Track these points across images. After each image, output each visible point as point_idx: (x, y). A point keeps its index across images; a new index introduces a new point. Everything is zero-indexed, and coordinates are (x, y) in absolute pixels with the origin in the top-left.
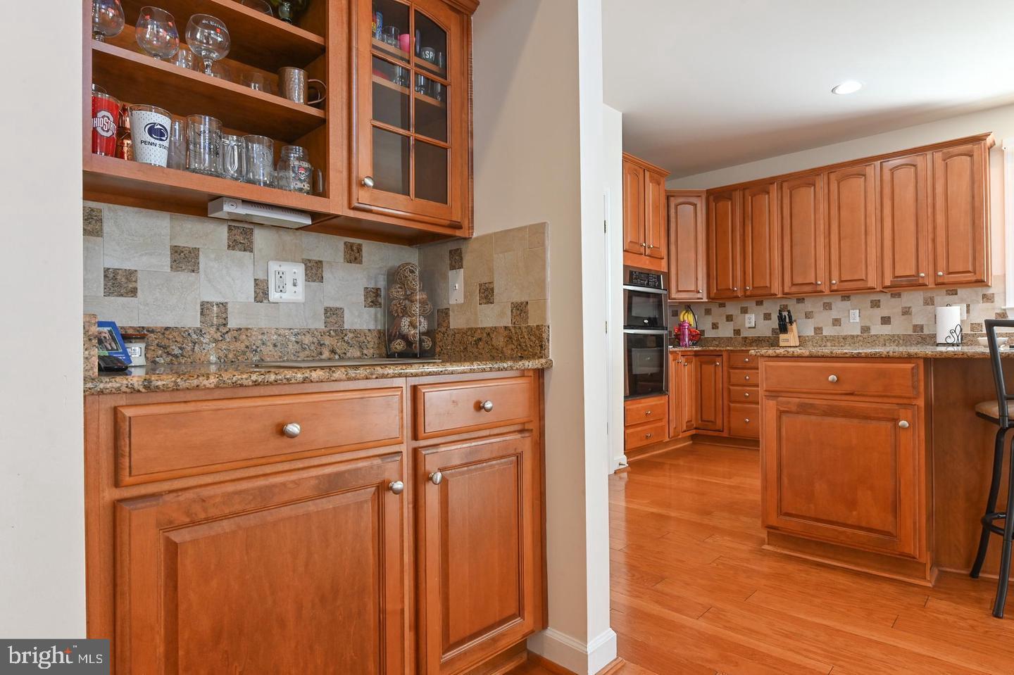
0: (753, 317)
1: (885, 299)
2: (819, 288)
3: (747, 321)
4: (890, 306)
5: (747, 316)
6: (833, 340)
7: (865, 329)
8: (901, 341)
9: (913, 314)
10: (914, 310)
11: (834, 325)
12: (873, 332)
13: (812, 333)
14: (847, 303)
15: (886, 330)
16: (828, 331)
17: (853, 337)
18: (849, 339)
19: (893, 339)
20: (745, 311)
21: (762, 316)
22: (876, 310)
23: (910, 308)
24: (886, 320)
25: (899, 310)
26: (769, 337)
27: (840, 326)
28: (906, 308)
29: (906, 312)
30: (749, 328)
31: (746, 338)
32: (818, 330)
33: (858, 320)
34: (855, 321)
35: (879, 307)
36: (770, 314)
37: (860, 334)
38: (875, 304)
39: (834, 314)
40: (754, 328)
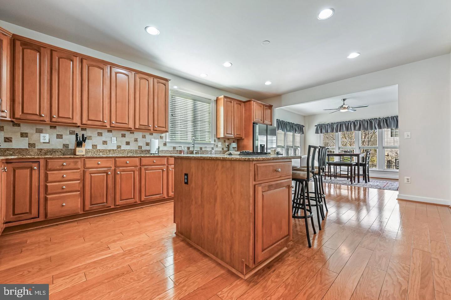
0: (47, 136)
1: (127, 133)
2: (104, 124)
3: (42, 138)
4: (130, 137)
5: (42, 135)
6: (103, 151)
7: (119, 147)
8: (134, 153)
9: (138, 141)
10: (139, 140)
11: (103, 144)
12: (122, 148)
13: (91, 148)
14: (111, 134)
15: (128, 148)
16: (100, 147)
17: (113, 150)
18: (112, 151)
19: (131, 151)
20: (40, 131)
21: (56, 136)
22: (124, 138)
23: (137, 139)
24: (128, 143)
25: (133, 139)
26: (62, 149)
27: (107, 144)
28: (136, 138)
29: (136, 140)
30: (44, 143)
31: (41, 149)
32: (94, 146)
33: (115, 142)
34: (114, 143)
35: (125, 137)
36: (62, 135)
37: (116, 149)
38: (123, 136)
39: (104, 138)
40: (49, 143)
